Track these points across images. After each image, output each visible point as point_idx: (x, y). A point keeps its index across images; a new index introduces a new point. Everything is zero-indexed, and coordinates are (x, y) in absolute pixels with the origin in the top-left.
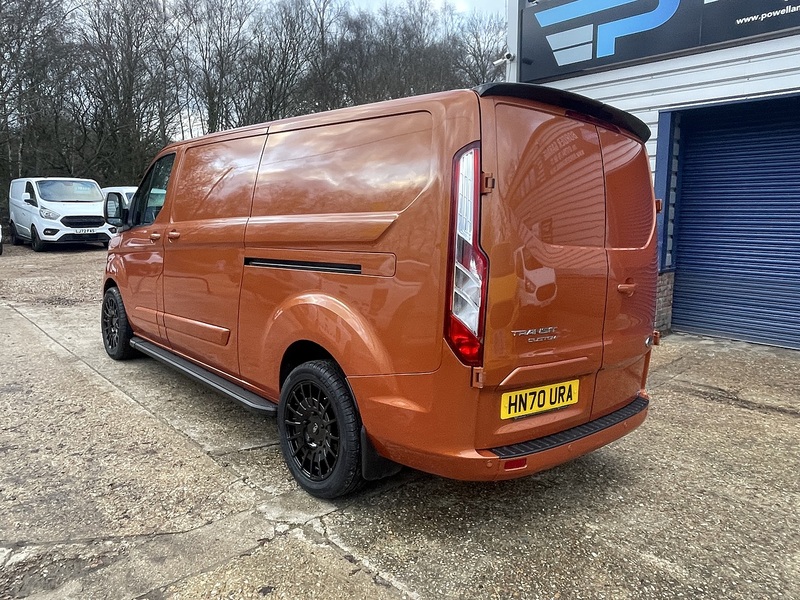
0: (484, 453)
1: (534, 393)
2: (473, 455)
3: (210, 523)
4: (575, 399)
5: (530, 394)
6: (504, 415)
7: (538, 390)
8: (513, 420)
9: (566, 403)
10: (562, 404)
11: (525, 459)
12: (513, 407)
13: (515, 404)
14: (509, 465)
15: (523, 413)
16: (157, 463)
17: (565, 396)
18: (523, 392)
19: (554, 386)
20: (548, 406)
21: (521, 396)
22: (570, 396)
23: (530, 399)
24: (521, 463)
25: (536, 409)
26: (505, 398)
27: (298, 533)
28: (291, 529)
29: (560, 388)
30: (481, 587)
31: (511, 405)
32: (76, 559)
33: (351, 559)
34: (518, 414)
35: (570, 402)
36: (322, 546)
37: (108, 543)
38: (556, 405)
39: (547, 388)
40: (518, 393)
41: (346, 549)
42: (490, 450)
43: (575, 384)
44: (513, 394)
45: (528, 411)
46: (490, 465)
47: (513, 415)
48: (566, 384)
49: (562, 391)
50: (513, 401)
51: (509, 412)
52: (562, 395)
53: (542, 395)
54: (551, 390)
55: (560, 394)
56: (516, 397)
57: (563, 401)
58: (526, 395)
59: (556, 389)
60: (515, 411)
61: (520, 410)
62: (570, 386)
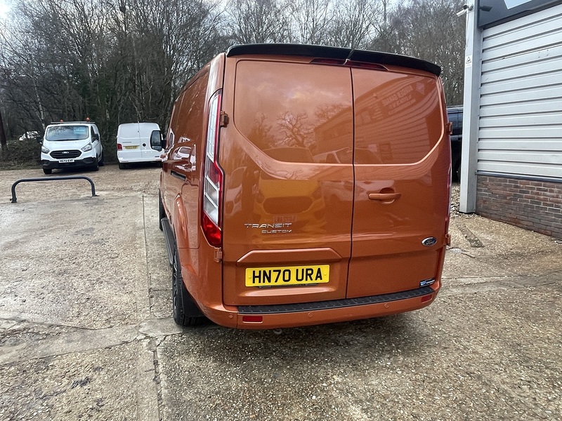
0: (230, 308)
1: (279, 271)
2: (220, 308)
3: (111, 327)
4: (326, 279)
5: (274, 271)
6: (249, 283)
7: (283, 269)
8: (258, 288)
9: (314, 281)
10: (309, 281)
11: (261, 317)
12: (257, 279)
13: (259, 277)
14: (246, 319)
15: (267, 283)
17: (314, 276)
18: (267, 269)
19: (300, 268)
20: (293, 281)
21: (264, 272)
22: (319, 276)
23: (274, 276)
25: (280, 282)
26: (249, 272)
27: (145, 343)
28: (145, 338)
29: (307, 270)
31: (254, 277)
32: (37, 334)
33: (156, 363)
34: (262, 284)
35: (319, 281)
36: (149, 351)
37: (58, 328)
38: (304, 282)
39: (293, 269)
40: (262, 269)
41: (159, 356)
42: (237, 306)
43: (325, 269)
44: (257, 270)
45: (273, 283)
46: (230, 317)
47: (257, 284)
48: (315, 268)
49: (309, 272)
50: (257, 274)
51: (254, 282)
52: (310, 275)
53: (287, 273)
54: (297, 270)
55: (307, 274)
56: (260, 272)
57: (311, 279)
58: (270, 271)
59: (303, 270)
60: (260, 282)
61: (264, 282)
62: (319, 269)
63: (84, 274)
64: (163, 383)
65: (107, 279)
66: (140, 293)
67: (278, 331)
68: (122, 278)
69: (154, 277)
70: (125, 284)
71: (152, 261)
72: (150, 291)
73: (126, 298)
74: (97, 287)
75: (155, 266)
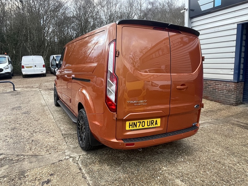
0: (120, 140)
1: (140, 122)
2: (115, 140)
3: (50, 154)
4: (159, 125)
5: (138, 122)
6: (127, 128)
7: (142, 121)
8: (131, 130)
9: (154, 126)
10: (152, 126)
11: (134, 143)
12: (131, 126)
13: (132, 125)
14: (127, 145)
15: (135, 128)
16: (47, 135)
17: (154, 124)
18: (135, 122)
19: (149, 120)
20: (146, 126)
21: (134, 123)
22: (156, 124)
23: (138, 124)
24: (133, 144)
25: (141, 127)
26: (127, 123)
27: (71, 160)
28: (70, 158)
29: (152, 121)
30: (113, 183)
31: (130, 125)
32: (12, 160)
33: (80, 169)
34: (133, 128)
35: (156, 126)
36: (75, 164)
37: (22, 156)
38: (150, 126)
39: (146, 121)
40: (133, 122)
41: (81, 166)
42: (122, 139)
43: (159, 120)
44: (131, 122)
45: (138, 128)
46: (120, 144)
47: (131, 128)
48: (155, 120)
49: (153, 122)
50: (131, 124)
51: (130, 128)
52: (153, 123)
53: (143, 123)
54: (148, 121)
55: (152, 123)
56: (132, 123)
57: (153, 125)
58: (136, 122)
59: (150, 121)
60: (132, 128)
61: (134, 127)
62: (156, 120)
63: (26, 129)
64: (88, 178)
65: (38, 130)
66: (58, 136)
67: (140, 149)
68: (46, 130)
69: (62, 128)
70: (49, 133)
71: (58, 121)
72: (63, 135)
73: (52, 139)
74: (34, 134)
75: (60, 123)
